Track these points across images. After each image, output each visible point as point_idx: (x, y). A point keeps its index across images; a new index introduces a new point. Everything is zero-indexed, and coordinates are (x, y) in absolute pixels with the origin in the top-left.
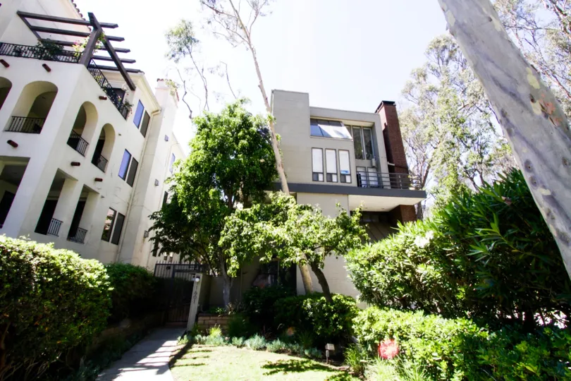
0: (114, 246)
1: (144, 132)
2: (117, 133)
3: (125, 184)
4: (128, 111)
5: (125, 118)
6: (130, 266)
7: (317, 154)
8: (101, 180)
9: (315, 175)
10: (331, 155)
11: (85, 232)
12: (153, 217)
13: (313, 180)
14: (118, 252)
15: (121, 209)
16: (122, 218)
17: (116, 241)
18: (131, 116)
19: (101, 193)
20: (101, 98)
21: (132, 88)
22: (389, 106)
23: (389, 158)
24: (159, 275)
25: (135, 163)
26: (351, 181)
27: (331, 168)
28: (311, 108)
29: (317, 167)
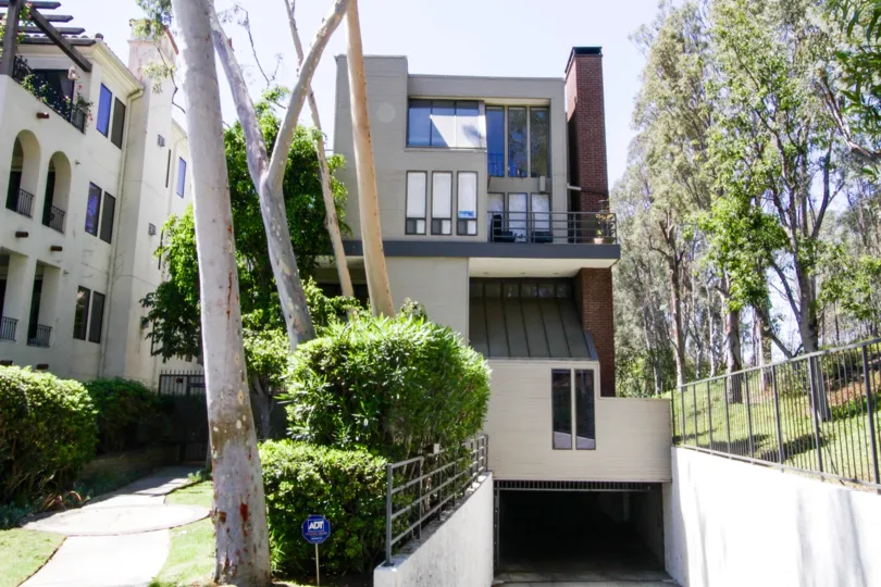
0: (95, 345)
1: (118, 141)
2: (72, 161)
3: (97, 242)
4: (84, 116)
5: (82, 128)
6: (118, 381)
7: (416, 182)
8: (60, 249)
9: (411, 223)
10: (442, 183)
11: (48, 330)
12: (146, 302)
13: (406, 233)
14: (101, 356)
15: (96, 285)
16: (101, 299)
17: (96, 338)
18: (92, 124)
19: (63, 266)
20: (41, 116)
21: (86, 68)
22: (587, 58)
23: (573, 177)
24: (165, 391)
25: (111, 200)
26: (479, 231)
27: (441, 209)
28: (410, 78)
29: (416, 209)
